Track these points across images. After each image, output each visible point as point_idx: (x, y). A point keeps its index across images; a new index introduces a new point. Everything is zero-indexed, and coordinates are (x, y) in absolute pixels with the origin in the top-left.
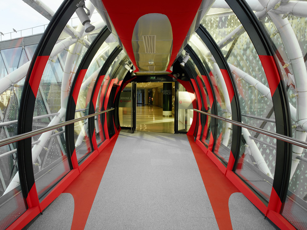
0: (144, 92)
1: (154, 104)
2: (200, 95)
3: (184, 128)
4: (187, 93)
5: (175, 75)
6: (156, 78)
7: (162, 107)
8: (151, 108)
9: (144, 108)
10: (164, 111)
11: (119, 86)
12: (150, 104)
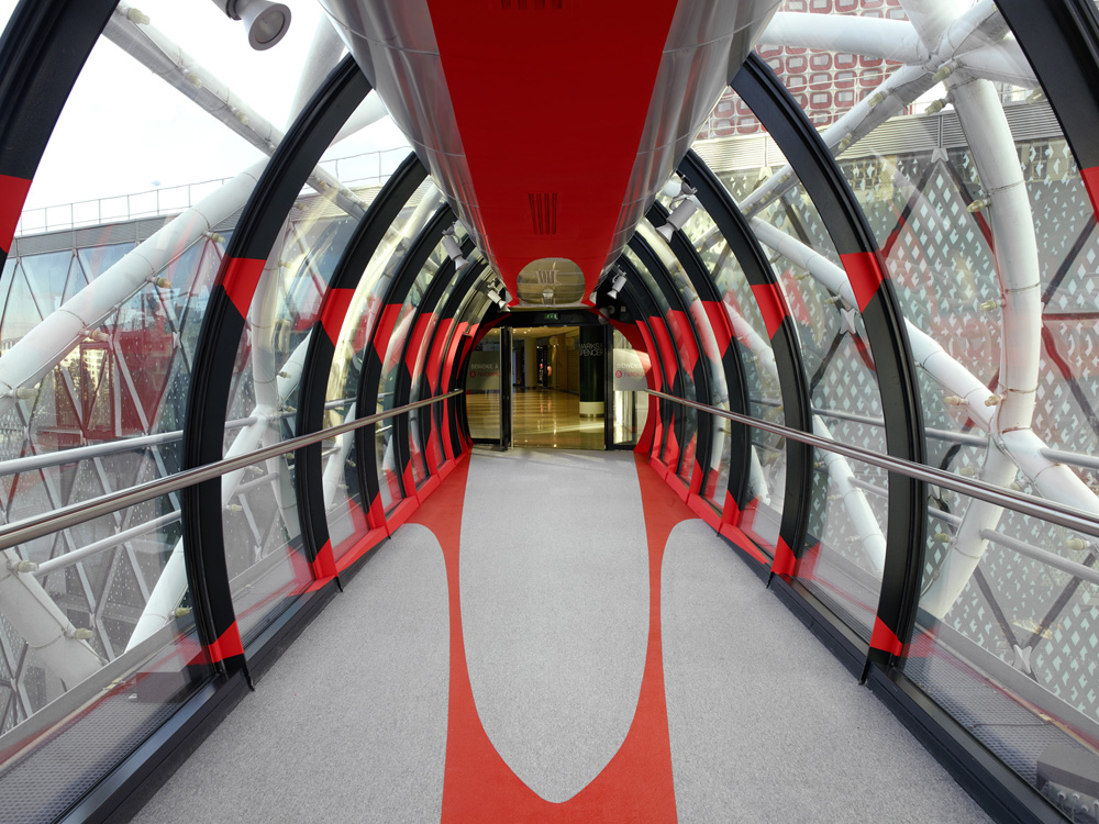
0: (523, 349)
1: (554, 385)
2: (658, 358)
3: (630, 439)
4: (634, 351)
5: (602, 311)
6: (559, 317)
7: (576, 394)
8: (545, 398)
9: (523, 398)
10: (582, 400)
11: (470, 337)
12: (544, 386)
